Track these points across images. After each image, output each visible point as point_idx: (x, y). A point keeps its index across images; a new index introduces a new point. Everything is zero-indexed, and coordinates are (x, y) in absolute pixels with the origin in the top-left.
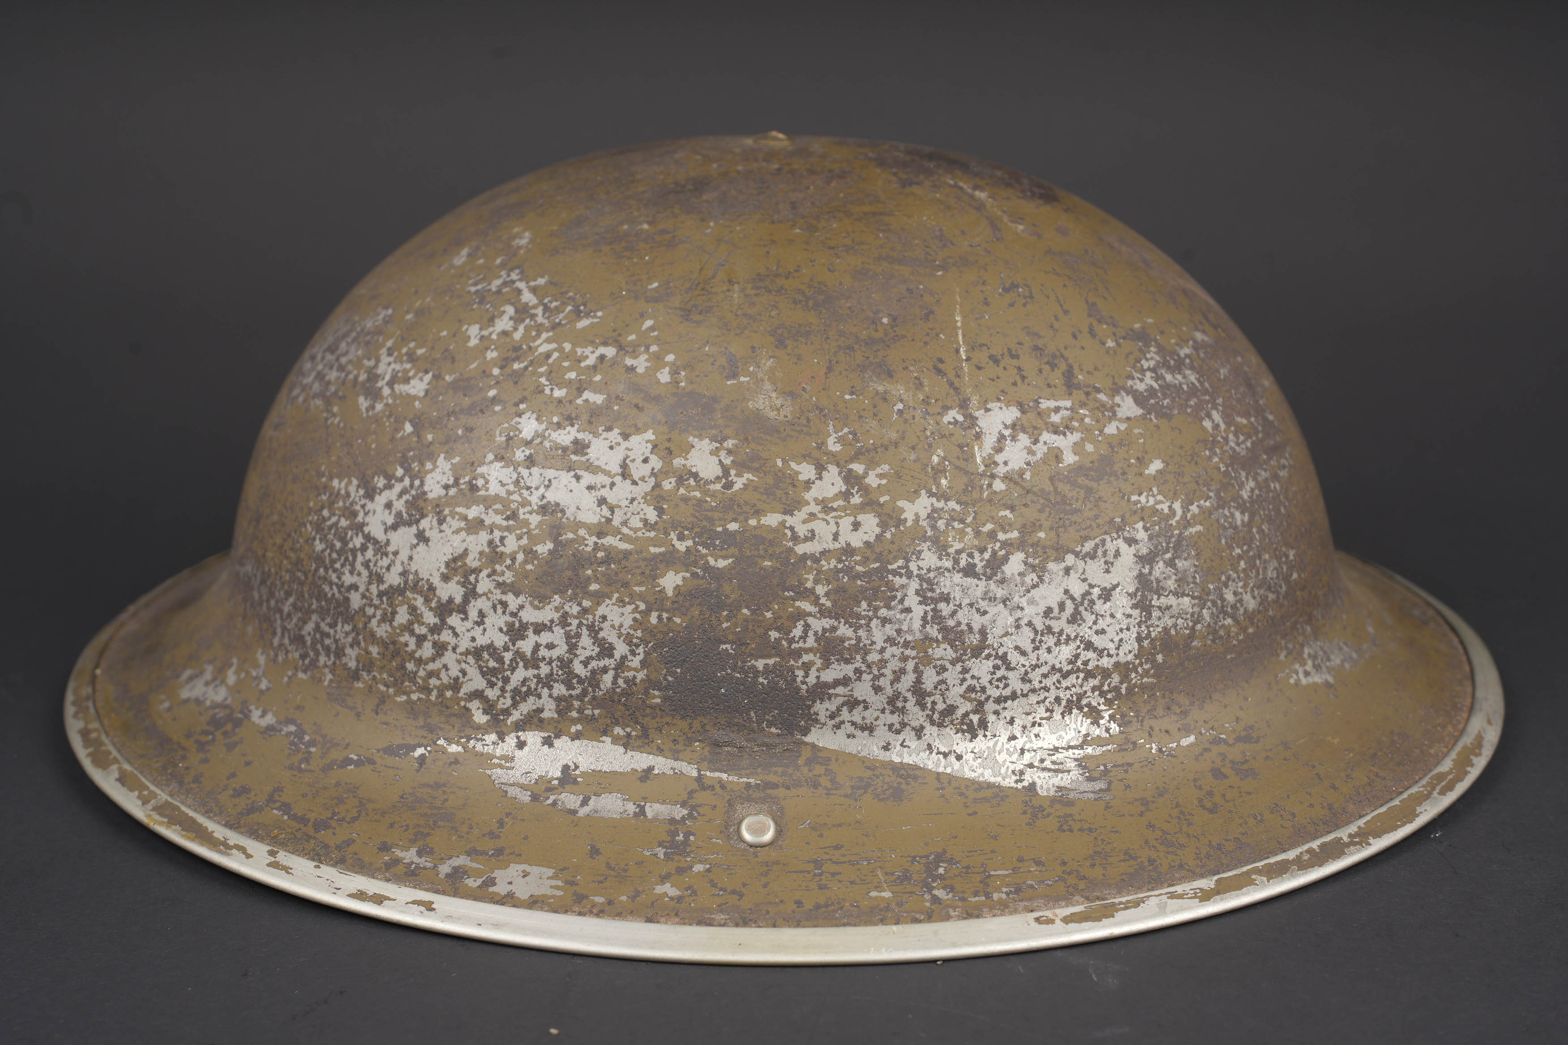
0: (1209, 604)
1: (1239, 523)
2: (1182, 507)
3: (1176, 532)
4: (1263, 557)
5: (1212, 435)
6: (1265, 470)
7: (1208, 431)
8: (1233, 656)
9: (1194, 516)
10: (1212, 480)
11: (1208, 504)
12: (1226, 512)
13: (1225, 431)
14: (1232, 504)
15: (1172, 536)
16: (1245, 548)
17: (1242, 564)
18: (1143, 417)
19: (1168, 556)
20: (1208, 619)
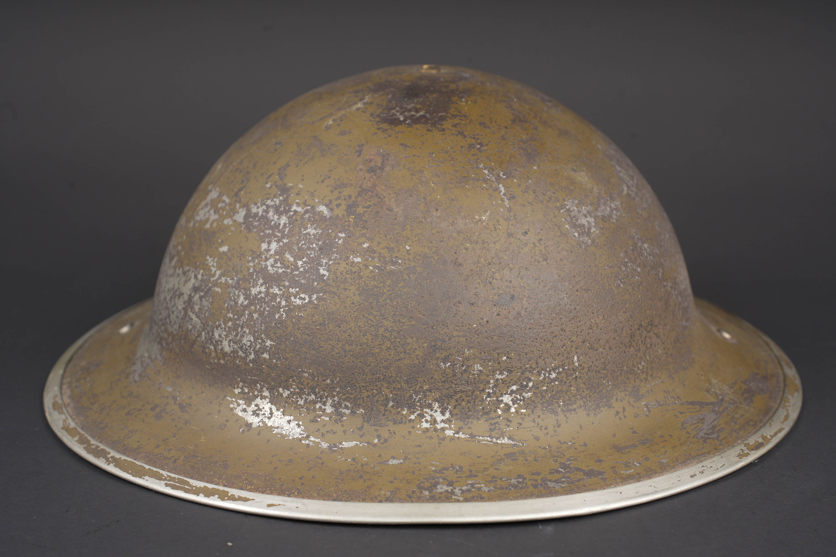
0: (206, 331)
1: (240, 302)
2: (219, 275)
3: (210, 285)
4: (245, 329)
5: (261, 252)
6: (280, 290)
7: (261, 249)
8: (209, 367)
9: (221, 283)
10: (241, 272)
11: (230, 282)
12: (237, 292)
13: (271, 255)
14: (243, 291)
15: (207, 285)
16: (236, 317)
17: (230, 324)
18: (240, 224)
19: (202, 294)
20: (203, 338)
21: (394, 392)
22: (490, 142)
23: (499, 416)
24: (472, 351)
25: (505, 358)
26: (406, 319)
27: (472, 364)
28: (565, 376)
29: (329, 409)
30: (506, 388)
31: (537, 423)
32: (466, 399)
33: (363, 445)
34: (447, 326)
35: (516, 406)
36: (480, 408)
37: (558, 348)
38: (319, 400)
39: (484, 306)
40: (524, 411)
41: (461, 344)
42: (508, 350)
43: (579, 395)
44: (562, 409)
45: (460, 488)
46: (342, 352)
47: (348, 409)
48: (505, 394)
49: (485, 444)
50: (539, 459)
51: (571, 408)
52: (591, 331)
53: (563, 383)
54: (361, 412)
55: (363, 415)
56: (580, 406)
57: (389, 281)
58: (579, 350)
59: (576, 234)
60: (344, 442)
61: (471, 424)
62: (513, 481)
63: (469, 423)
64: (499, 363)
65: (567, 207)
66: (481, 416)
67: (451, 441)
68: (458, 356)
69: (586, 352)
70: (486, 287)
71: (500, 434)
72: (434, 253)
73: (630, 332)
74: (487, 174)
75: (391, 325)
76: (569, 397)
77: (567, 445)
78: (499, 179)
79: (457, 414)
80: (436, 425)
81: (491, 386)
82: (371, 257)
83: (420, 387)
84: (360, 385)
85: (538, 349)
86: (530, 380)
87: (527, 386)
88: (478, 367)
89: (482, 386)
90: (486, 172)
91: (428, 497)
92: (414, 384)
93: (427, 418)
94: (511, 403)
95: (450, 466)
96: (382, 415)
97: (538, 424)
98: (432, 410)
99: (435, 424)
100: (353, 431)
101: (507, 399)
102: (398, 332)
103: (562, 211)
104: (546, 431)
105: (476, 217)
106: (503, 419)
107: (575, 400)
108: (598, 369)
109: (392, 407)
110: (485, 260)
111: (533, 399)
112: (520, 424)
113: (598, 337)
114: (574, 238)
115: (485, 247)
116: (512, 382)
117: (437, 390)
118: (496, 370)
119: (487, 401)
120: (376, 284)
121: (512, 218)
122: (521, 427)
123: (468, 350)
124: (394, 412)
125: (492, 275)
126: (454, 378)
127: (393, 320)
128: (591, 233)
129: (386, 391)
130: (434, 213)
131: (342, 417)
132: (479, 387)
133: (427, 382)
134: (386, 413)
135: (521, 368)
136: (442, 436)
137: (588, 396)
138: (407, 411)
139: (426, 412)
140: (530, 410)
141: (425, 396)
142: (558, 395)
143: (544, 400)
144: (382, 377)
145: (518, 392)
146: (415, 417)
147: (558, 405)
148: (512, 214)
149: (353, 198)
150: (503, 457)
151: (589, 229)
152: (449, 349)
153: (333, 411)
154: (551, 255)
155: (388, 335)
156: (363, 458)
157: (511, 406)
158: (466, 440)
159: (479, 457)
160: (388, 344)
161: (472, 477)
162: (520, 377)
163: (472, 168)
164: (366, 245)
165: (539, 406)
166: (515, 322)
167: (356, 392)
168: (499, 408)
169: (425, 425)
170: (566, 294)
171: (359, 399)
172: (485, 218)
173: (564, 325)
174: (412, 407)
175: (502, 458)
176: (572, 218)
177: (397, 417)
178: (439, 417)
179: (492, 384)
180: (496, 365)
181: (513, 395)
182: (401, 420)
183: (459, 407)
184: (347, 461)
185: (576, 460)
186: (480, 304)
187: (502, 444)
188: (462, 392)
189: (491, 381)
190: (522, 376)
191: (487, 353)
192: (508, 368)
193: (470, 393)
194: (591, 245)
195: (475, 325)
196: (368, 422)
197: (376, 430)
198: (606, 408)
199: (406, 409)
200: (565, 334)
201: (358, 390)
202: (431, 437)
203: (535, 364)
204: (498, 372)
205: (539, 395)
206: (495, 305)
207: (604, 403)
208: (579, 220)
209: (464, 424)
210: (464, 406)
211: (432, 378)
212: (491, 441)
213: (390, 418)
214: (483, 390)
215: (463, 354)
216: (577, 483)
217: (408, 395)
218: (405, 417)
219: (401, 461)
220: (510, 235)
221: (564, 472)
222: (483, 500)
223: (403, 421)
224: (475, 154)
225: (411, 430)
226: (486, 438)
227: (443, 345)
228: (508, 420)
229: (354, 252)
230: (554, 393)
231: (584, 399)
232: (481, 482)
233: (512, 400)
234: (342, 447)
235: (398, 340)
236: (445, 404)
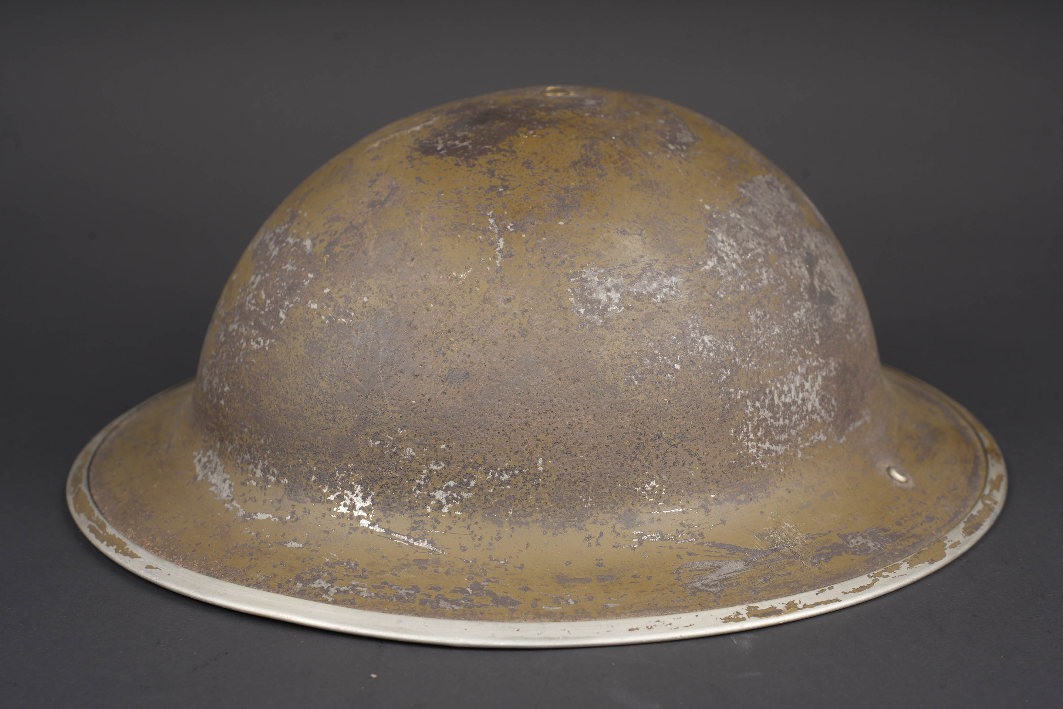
4: (216, 370)
5: (248, 285)
6: (246, 330)
7: (249, 282)
13: (253, 289)
21: (319, 466)
22: (520, 186)
23: (427, 515)
24: (406, 431)
25: (443, 446)
26: (342, 382)
27: (404, 446)
28: (522, 481)
29: (259, 474)
30: (441, 482)
31: (471, 530)
32: (392, 487)
33: (275, 520)
34: (382, 397)
35: (450, 505)
36: (407, 500)
37: (516, 445)
38: (253, 460)
39: (429, 380)
40: (459, 513)
41: (394, 420)
42: (449, 437)
43: (538, 507)
44: (510, 520)
45: (339, 587)
46: (277, 409)
47: (274, 477)
48: (439, 489)
49: (399, 543)
50: (452, 572)
51: (523, 520)
52: (570, 431)
53: (518, 489)
54: (285, 482)
55: (285, 486)
56: (537, 520)
57: (336, 335)
58: (547, 452)
59: (582, 311)
60: (259, 513)
61: (392, 517)
62: (403, 592)
63: (389, 516)
64: (436, 451)
65: (583, 276)
66: (406, 510)
67: (362, 533)
68: (389, 435)
69: (558, 456)
70: (438, 358)
71: (421, 535)
72: (391, 309)
73: (637, 441)
74: (491, 224)
75: (326, 386)
76: (523, 507)
77: (498, 563)
78: (503, 231)
79: (379, 503)
80: (354, 511)
81: (423, 476)
82: (326, 304)
83: (345, 464)
84: (288, 451)
85: (488, 442)
86: (473, 477)
87: (468, 484)
88: (410, 451)
89: (412, 475)
90: (491, 221)
91: (298, 590)
92: (339, 460)
93: (346, 501)
94: (444, 501)
95: (346, 560)
96: (303, 489)
97: (472, 532)
98: (353, 493)
99: (352, 510)
100: (272, 503)
101: (440, 495)
102: (332, 396)
103: (572, 280)
104: (479, 542)
105: (454, 273)
106: (432, 518)
107: (532, 513)
108: (573, 480)
109: (315, 481)
110: (445, 326)
111: (474, 501)
112: (450, 528)
113: (580, 441)
114: (576, 314)
115: (450, 311)
116: (450, 476)
117: (362, 471)
118: (431, 459)
119: (416, 494)
120: (322, 337)
121: (497, 280)
122: (450, 531)
123: (401, 430)
124: (314, 488)
125: (448, 345)
126: (382, 460)
127: (329, 382)
128: (607, 311)
129: (310, 463)
130: (408, 263)
131: (268, 484)
132: (409, 476)
133: (353, 459)
134: (308, 487)
135: (463, 461)
136: (355, 526)
137: (552, 510)
138: (328, 490)
139: (347, 495)
140: (468, 514)
141: (349, 475)
142: (508, 502)
143: (489, 504)
144: (309, 446)
145: (455, 490)
146: (335, 498)
147: (505, 514)
148: (499, 275)
149: (338, 234)
150: (411, 562)
151: (606, 306)
152: (380, 425)
153: (262, 476)
154: (534, 332)
155: (321, 398)
156: (267, 534)
157: (444, 505)
158: (379, 535)
159: (383, 557)
160: (319, 408)
161: (363, 577)
162: (460, 471)
163: (477, 215)
164: (326, 291)
165: (480, 511)
166: (464, 405)
167: (284, 458)
168: (428, 505)
169: (343, 509)
170: (542, 381)
171: (286, 466)
172: (464, 277)
173: (530, 418)
174: (333, 488)
175: (408, 563)
176: (583, 290)
177: (316, 494)
178: (359, 503)
179: (424, 474)
180: (432, 452)
181: (449, 492)
182: (319, 499)
183: (383, 495)
184: (250, 535)
185: (497, 582)
186: (425, 377)
187: (419, 547)
188: (389, 478)
189: (423, 471)
190: (463, 471)
191: (423, 436)
192: (446, 459)
193: (397, 481)
194: (602, 327)
195: (414, 402)
196: (289, 495)
197: (293, 506)
198: (575, 529)
199: (327, 487)
200: (529, 429)
201: (286, 457)
202: (344, 524)
203: (482, 460)
204: (433, 462)
205: (482, 498)
206: (443, 381)
207: (574, 523)
208: (594, 294)
209: (384, 516)
210: (388, 495)
211: (358, 455)
212: (407, 542)
213: (310, 494)
214: (413, 480)
215: (395, 434)
216: (476, 608)
217: (332, 471)
218: (324, 496)
219: (301, 545)
220: (487, 300)
221: (471, 593)
222: (353, 606)
223: (320, 499)
224: (491, 199)
225: (327, 512)
226: (402, 537)
227: (375, 419)
228: (437, 521)
229: (314, 296)
230: (503, 498)
231: (544, 514)
232: (366, 585)
233: (446, 498)
234: (255, 518)
235: (330, 405)
236: (368, 489)
